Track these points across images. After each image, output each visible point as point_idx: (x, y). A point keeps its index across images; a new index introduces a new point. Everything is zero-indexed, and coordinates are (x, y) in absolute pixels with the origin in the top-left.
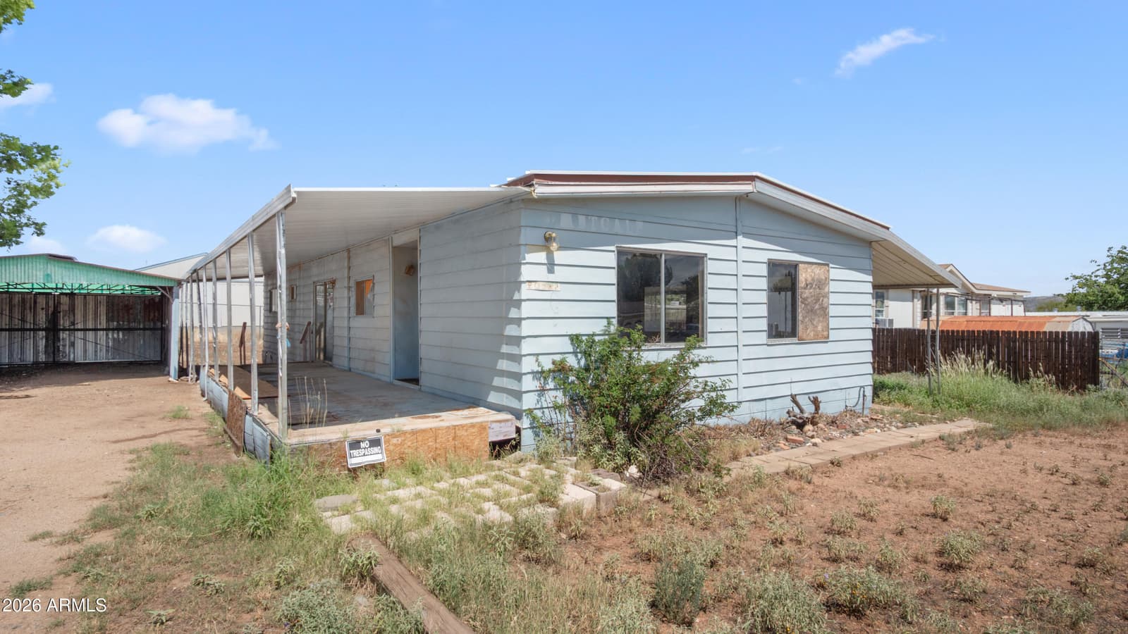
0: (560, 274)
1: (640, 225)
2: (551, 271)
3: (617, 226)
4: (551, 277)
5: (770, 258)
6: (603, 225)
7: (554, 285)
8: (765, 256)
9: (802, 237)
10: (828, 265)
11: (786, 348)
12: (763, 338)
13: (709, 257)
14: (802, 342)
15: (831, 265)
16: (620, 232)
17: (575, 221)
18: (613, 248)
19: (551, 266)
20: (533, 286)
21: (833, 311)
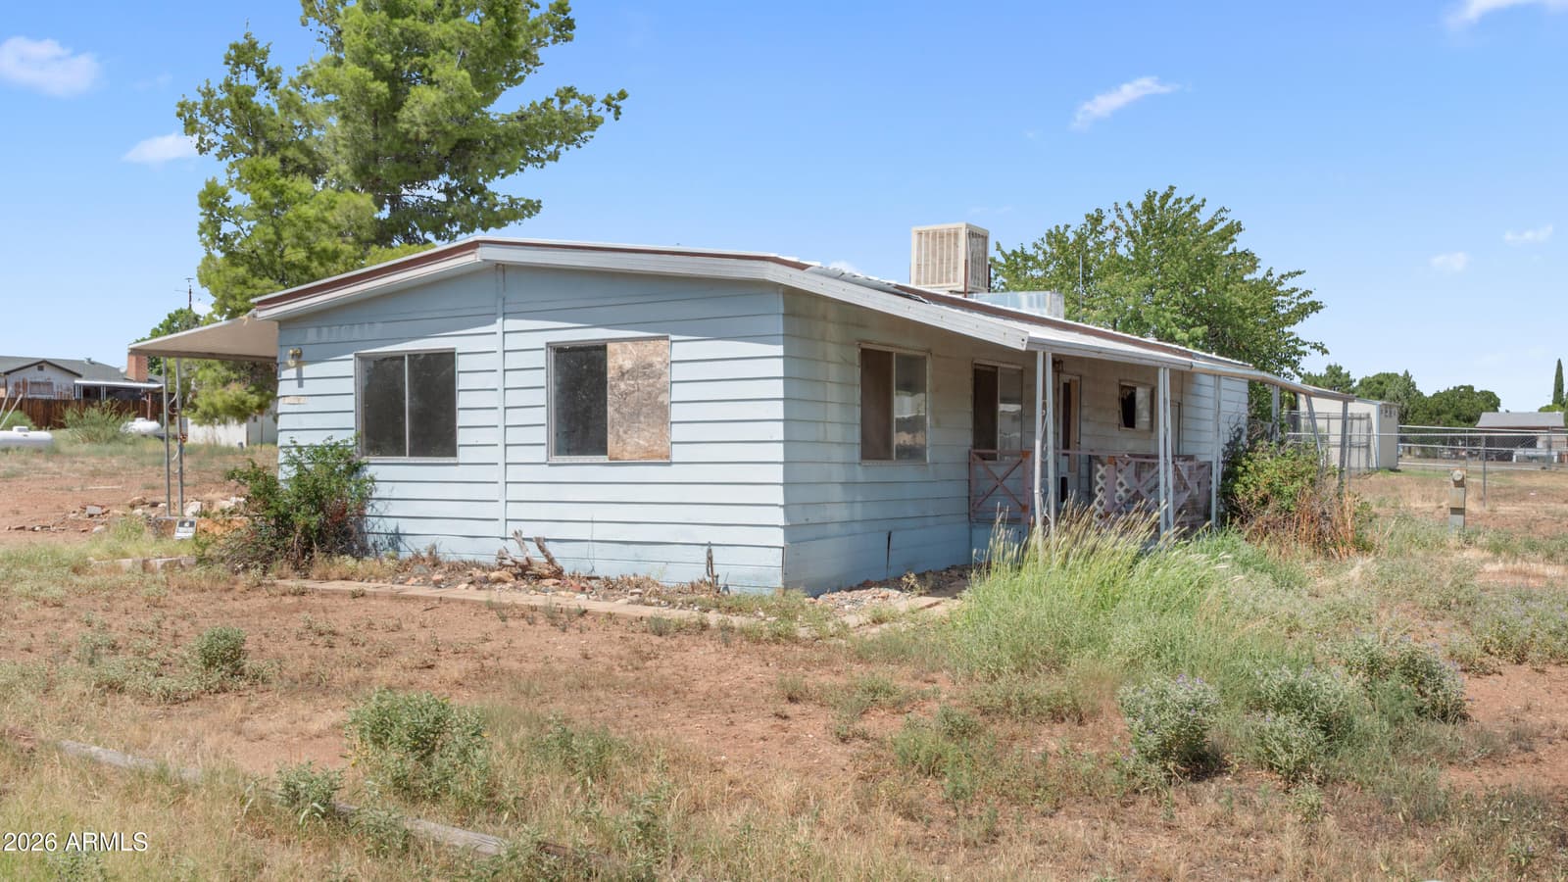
0: (309, 387)
1: (379, 326)
2: (301, 385)
3: (356, 333)
4: (301, 391)
5: (549, 340)
6: (344, 333)
7: (303, 399)
8: (540, 341)
9: (610, 302)
10: (666, 338)
11: (585, 469)
12: (541, 454)
13: (458, 351)
14: (616, 462)
15: (673, 337)
16: (359, 338)
17: (319, 333)
18: (352, 356)
19: (300, 380)
20: (287, 400)
21: (677, 413)
